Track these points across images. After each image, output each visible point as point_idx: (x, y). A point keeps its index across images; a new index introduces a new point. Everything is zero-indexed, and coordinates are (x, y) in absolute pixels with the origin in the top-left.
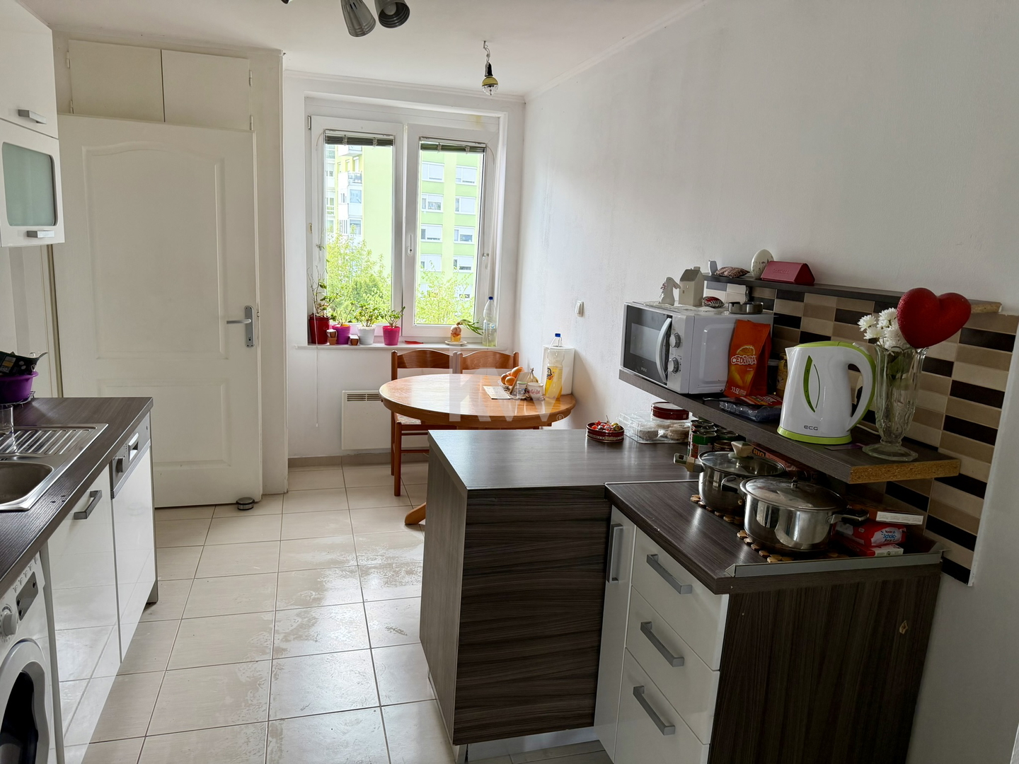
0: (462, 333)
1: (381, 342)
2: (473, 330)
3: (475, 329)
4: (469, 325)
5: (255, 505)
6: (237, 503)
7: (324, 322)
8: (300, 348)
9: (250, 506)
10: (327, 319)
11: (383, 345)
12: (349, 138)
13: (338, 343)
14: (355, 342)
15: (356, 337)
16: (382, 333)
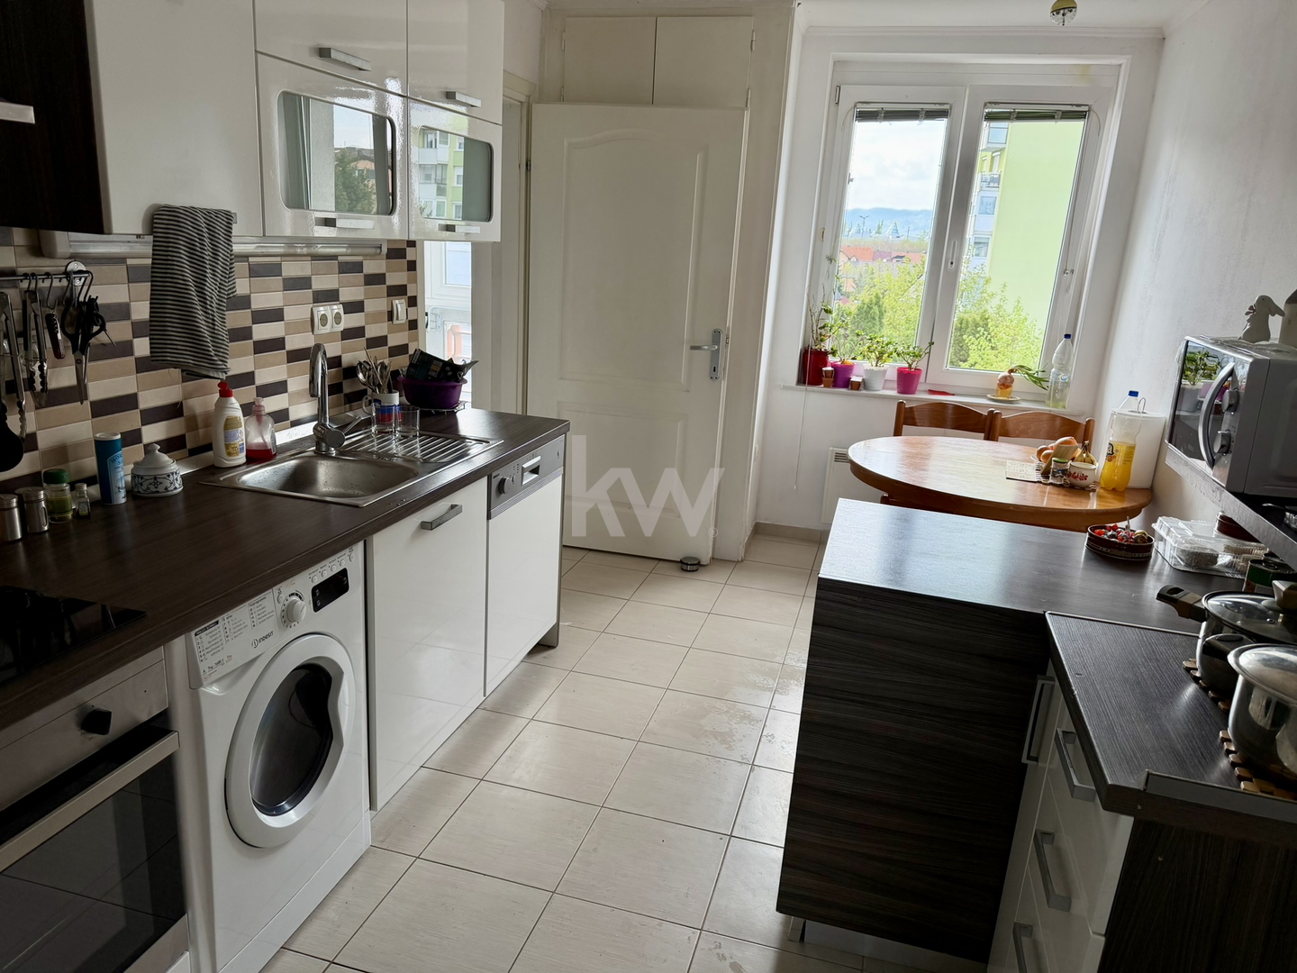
0: (1014, 384)
1: (892, 389)
2: (1035, 382)
3: (1038, 381)
4: (1027, 374)
5: (701, 568)
6: (681, 562)
7: (821, 357)
8: (786, 388)
9: (695, 568)
10: (826, 354)
11: (894, 393)
12: (887, 112)
13: (835, 385)
14: (857, 386)
15: (859, 379)
16: (895, 377)
